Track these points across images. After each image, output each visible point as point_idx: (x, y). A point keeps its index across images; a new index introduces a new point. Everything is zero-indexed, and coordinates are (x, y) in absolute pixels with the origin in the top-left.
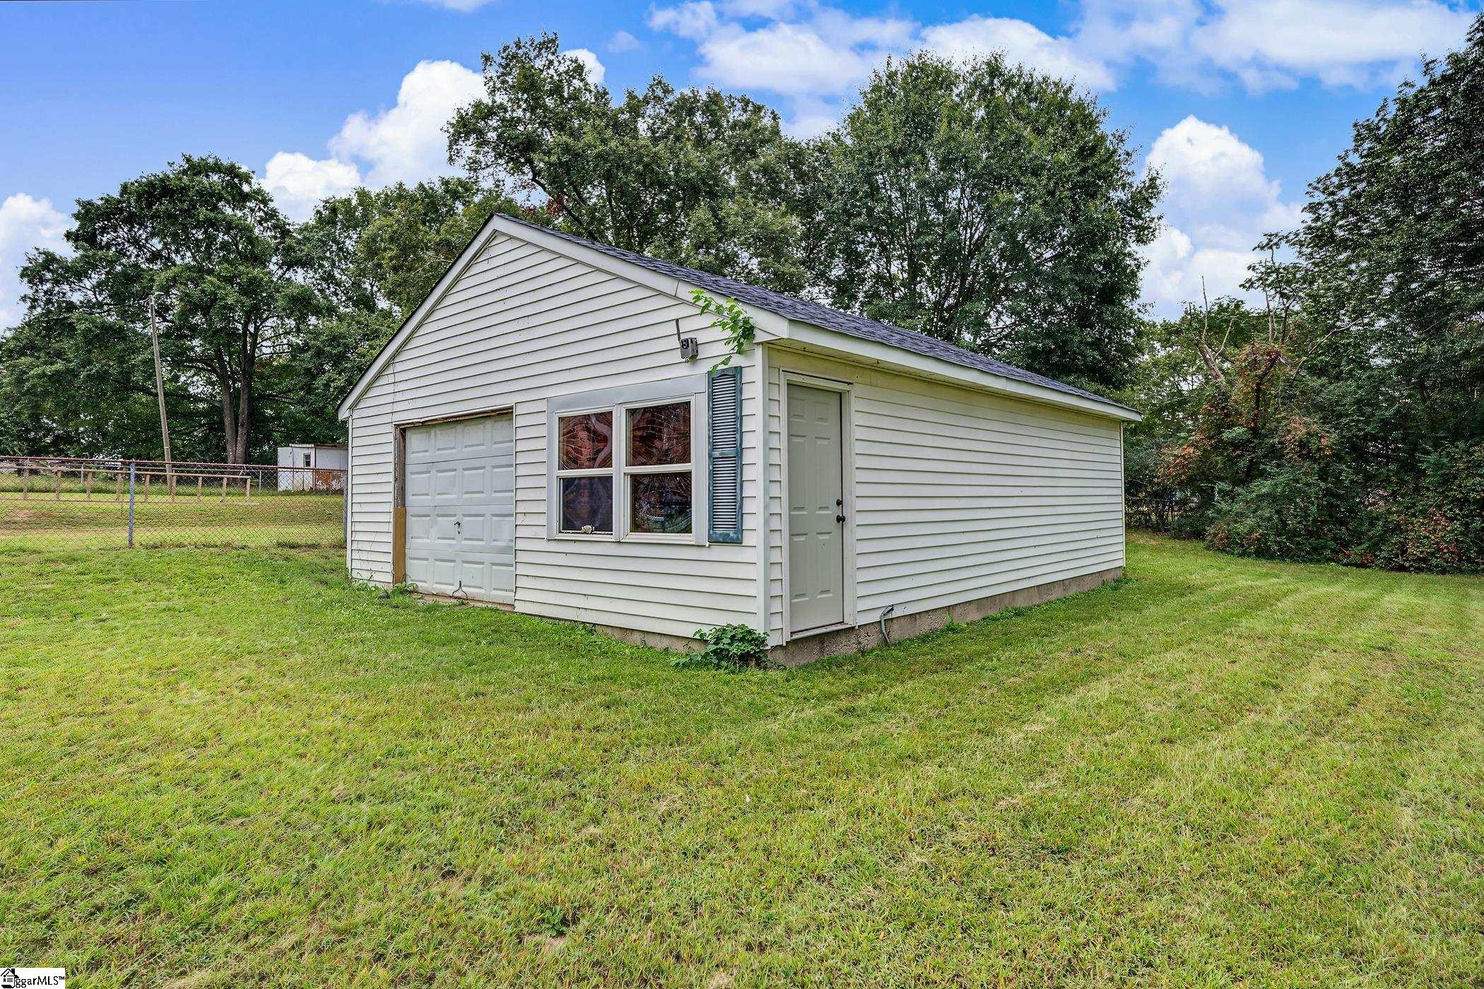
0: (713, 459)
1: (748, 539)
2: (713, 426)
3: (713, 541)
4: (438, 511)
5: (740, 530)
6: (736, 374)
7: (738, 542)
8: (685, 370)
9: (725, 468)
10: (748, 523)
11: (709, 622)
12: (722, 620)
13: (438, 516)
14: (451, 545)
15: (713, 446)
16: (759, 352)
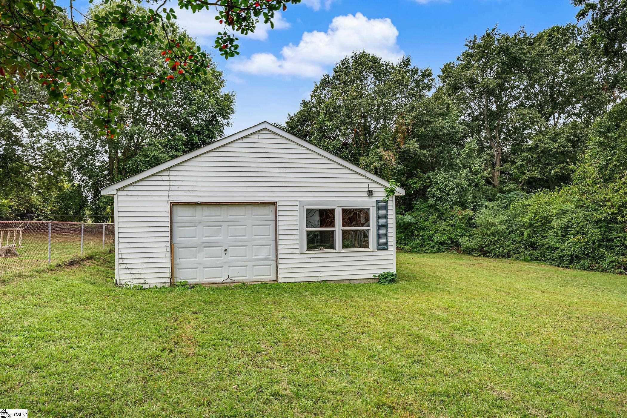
0: (378, 226)
1: (390, 248)
2: (378, 216)
3: (378, 249)
4: (204, 245)
5: (387, 246)
6: (386, 202)
7: (387, 249)
8: (367, 199)
9: (383, 229)
10: (390, 244)
11: (377, 273)
12: (382, 272)
13: (205, 247)
14: (218, 260)
15: (378, 222)
16: (394, 197)
